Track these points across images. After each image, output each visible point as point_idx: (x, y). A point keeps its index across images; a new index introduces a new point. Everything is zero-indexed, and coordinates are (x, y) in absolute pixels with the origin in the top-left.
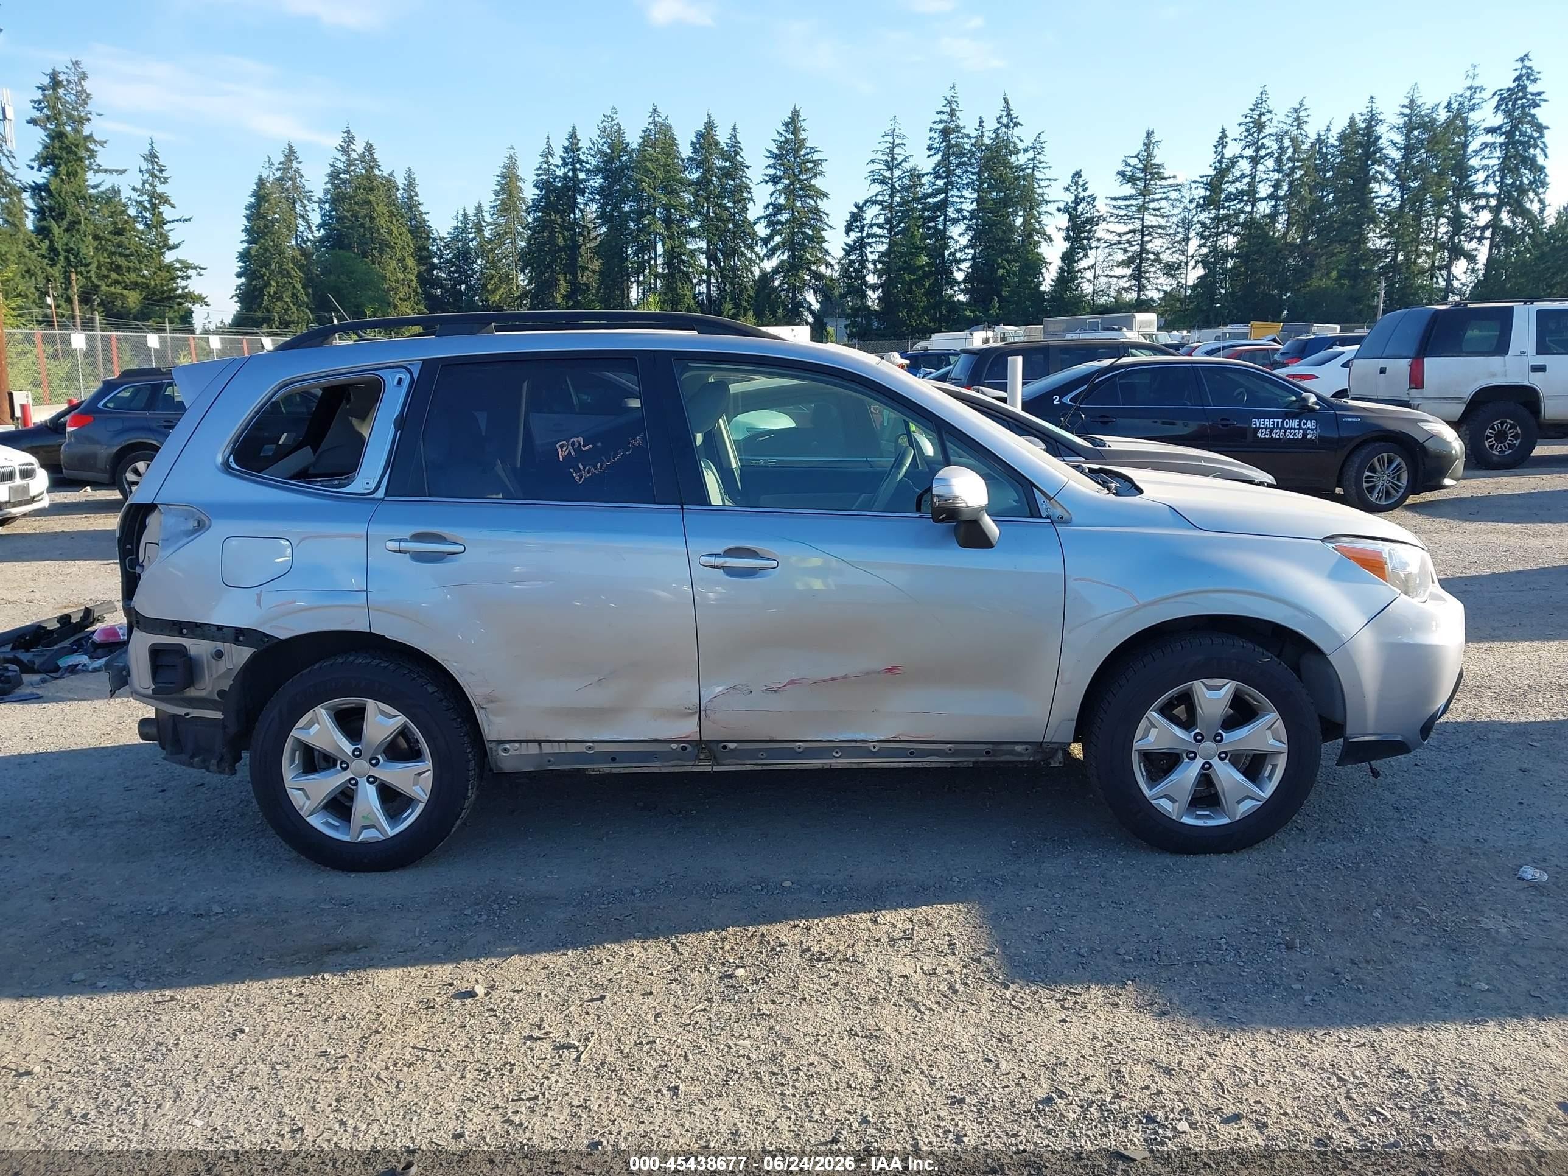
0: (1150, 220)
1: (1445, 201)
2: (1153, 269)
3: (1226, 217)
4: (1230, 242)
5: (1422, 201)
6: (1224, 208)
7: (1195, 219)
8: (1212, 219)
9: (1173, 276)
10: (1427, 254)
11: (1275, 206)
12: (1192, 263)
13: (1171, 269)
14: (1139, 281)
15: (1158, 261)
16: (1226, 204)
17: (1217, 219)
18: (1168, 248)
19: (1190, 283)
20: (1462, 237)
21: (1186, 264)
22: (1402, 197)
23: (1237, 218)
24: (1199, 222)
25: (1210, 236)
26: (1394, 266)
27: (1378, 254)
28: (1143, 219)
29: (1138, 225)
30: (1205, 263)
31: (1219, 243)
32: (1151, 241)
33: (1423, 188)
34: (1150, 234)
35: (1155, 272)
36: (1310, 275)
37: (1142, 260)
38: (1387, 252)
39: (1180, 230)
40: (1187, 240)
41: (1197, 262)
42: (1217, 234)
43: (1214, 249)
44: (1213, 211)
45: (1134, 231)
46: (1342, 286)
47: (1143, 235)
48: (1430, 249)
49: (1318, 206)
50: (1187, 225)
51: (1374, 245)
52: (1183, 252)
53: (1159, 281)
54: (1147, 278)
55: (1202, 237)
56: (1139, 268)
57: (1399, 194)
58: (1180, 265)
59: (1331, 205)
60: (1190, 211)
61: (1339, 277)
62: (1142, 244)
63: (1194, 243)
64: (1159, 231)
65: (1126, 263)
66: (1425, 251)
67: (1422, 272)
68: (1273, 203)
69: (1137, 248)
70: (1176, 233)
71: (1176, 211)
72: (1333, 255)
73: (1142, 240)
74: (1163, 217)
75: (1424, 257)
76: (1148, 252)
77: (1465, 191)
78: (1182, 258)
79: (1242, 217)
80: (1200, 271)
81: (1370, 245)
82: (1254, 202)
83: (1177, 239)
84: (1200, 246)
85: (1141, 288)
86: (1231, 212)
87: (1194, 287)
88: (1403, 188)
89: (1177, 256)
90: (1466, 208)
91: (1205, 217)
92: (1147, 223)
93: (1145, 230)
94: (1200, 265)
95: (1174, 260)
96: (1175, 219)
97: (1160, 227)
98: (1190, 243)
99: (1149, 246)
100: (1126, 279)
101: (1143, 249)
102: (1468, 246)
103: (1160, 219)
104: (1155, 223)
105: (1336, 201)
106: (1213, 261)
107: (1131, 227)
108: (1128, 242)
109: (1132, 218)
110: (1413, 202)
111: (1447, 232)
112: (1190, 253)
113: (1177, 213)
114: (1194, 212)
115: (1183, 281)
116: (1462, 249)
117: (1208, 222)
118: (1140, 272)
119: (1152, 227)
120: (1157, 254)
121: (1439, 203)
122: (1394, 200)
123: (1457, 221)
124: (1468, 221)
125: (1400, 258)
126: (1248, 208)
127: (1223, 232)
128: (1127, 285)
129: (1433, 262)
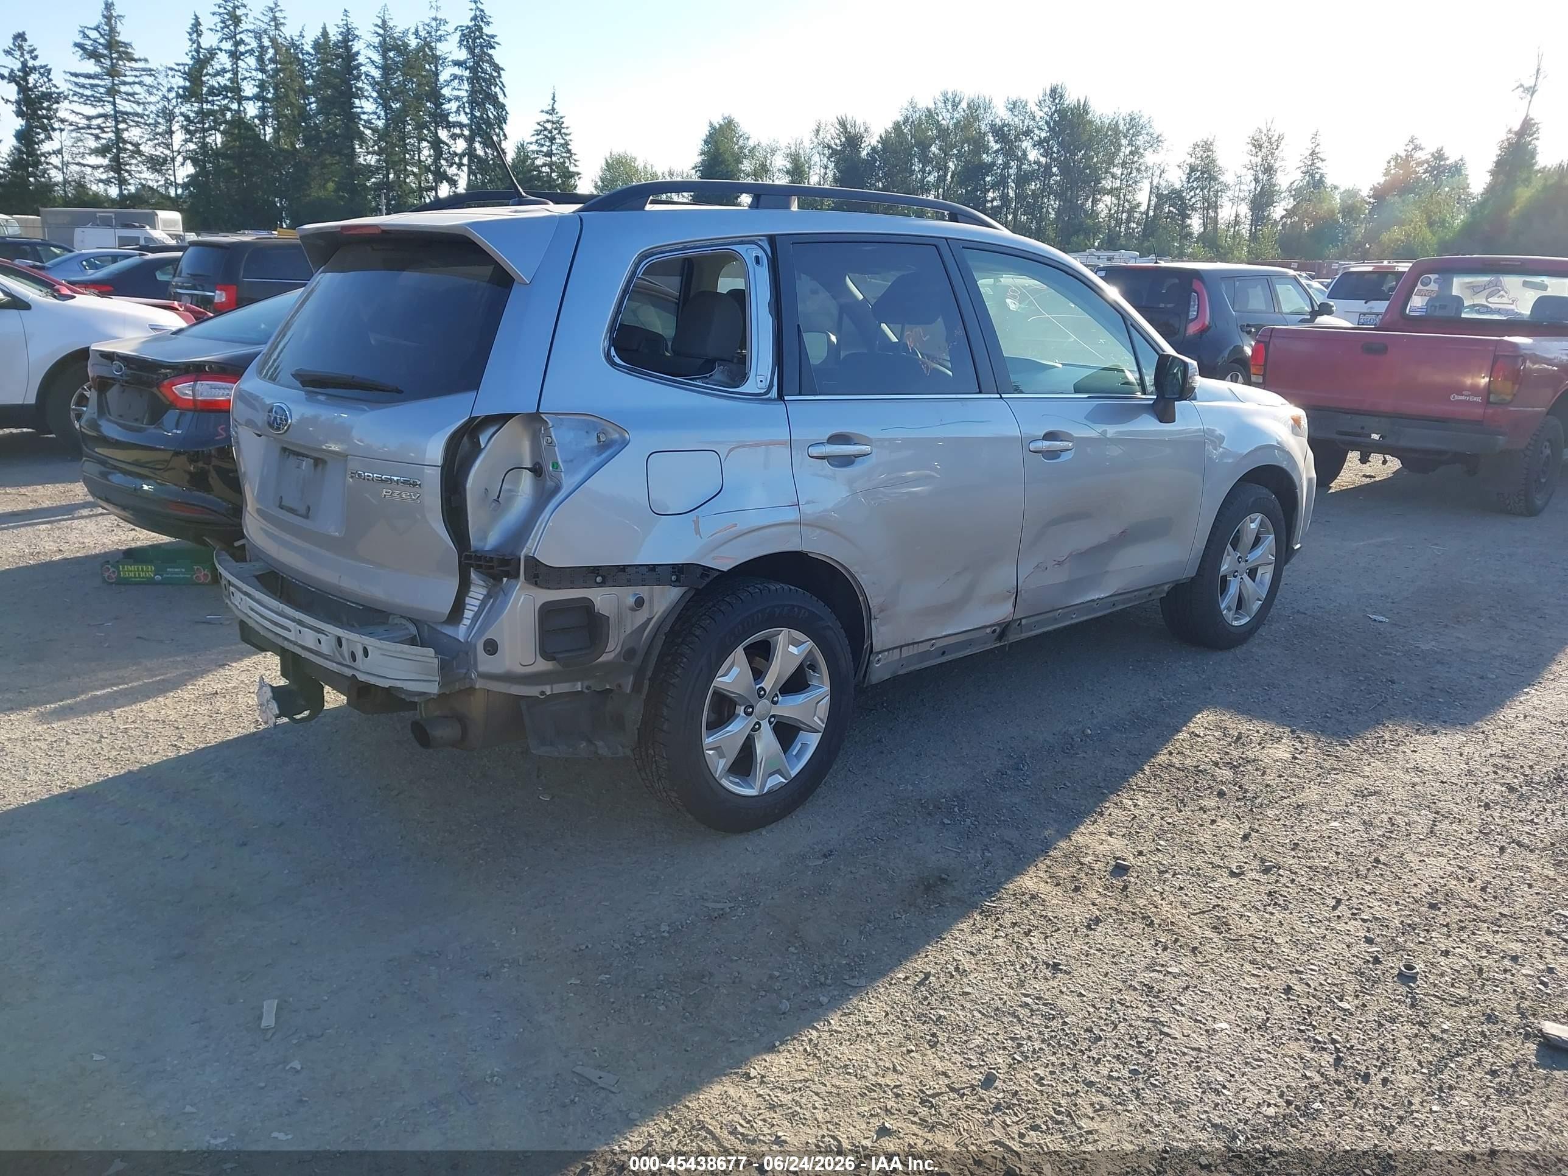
0: (124, 106)
1: (424, 125)
2: (134, 161)
3: (211, 113)
4: (216, 139)
5: (404, 122)
6: (207, 102)
7: (177, 111)
8: (197, 113)
9: (159, 171)
10: (414, 174)
11: (263, 108)
12: (180, 159)
13: (156, 164)
14: (119, 174)
15: (139, 153)
16: (210, 98)
17: (203, 114)
18: (150, 140)
19: (180, 181)
20: (443, 162)
21: (173, 159)
22: (386, 117)
23: (224, 115)
24: (182, 114)
25: (196, 131)
26: (385, 185)
27: (369, 170)
28: (114, 104)
29: (109, 109)
30: (195, 162)
31: (207, 140)
32: (127, 130)
33: (404, 110)
34: (124, 121)
35: (137, 165)
36: (308, 184)
37: (120, 150)
38: (378, 168)
39: (160, 120)
40: (171, 133)
41: (185, 158)
42: (204, 130)
43: (204, 145)
44: (196, 104)
45: (105, 116)
46: (342, 198)
47: (117, 122)
48: (416, 170)
49: (304, 115)
50: (170, 117)
51: (365, 160)
52: (168, 146)
53: (142, 176)
54: (127, 171)
55: (188, 131)
56: (116, 159)
57: (383, 113)
58: (165, 160)
59: (315, 115)
60: (169, 101)
61: (336, 191)
62: (118, 132)
63: (179, 137)
64: (136, 119)
65: (102, 151)
66: (412, 171)
67: (412, 191)
68: (260, 104)
69: (112, 135)
70: (156, 125)
71: (153, 99)
72: (324, 166)
73: (116, 127)
74: (139, 104)
75: (412, 177)
76: (125, 142)
77: (442, 119)
78: (167, 152)
79: (229, 115)
80: (190, 169)
81: (361, 160)
82: (240, 100)
83: (159, 130)
84: (186, 141)
85: (122, 182)
86: (216, 108)
87: (185, 186)
88: (386, 107)
89: (161, 149)
90: (443, 134)
91: (189, 109)
92: (120, 108)
93: (118, 116)
94: (188, 162)
95: (158, 153)
96: (153, 108)
97: (137, 114)
98: (174, 136)
99: (125, 135)
100: (102, 170)
101: (119, 139)
102: (452, 171)
103: (135, 106)
104: (129, 110)
105: (319, 112)
106: (201, 157)
107: (100, 110)
108: (99, 127)
109: (100, 100)
110: (396, 120)
111: (430, 156)
112: (176, 148)
113: (155, 103)
114: (174, 102)
115: (172, 178)
116: (445, 172)
117: (192, 115)
118: (119, 164)
119: (127, 113)
120: (137, 145)
121: (420, 126)
122: (379, 118)
123: (437, 144)
124: (446, 147)
125: (391, 176)
126: (235, 106)
127: (211, 128)
128: (104, 177)
129: (420, 183)
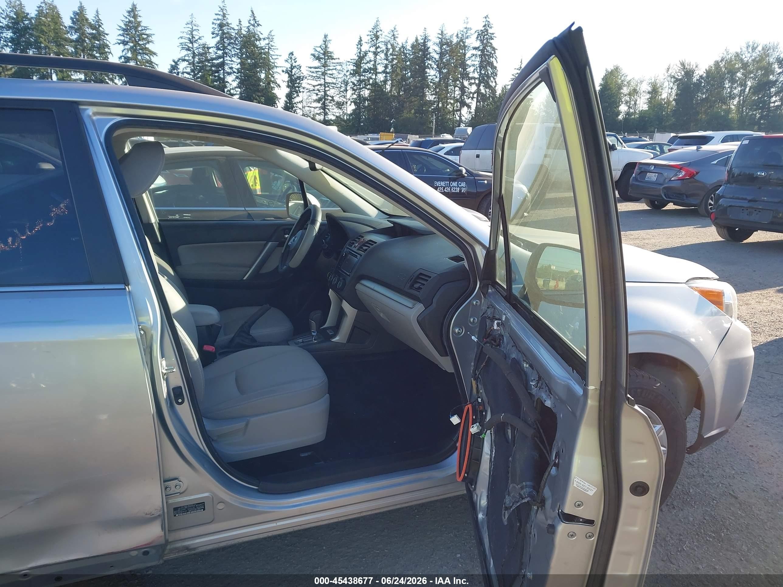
0: (328, 80)
1: (457, 80)
2: (331, 104)
3: (364, 80)
4: (366, 93)
5: (448, 79)
6: (362, 75)
7: (350, 81)
8: (357, 81)
9: (340, 108)
10: (451, 104)
11: (386, 77)
12: (349, 103)
13: (340, 105)
14: (324, 110)
15: (333, 100)
16: (364, 74)
17: (360, 81)
18: (338, 94)
19: (349, 113)
20: (465, 97)
21: (347, 103)
22: (440, 76)
23: (369, 81)
24: (351, 82)
25: (357, 89)
26: (437, 109)
27: (431, 103)
28: (324, 79)
29: (322, 82)
30: (355, 103)
31: (361, 93)
32: (329, 90)
33: (448, 73)
34: (328, 87)
35: (332, 106)
36: (403, 111)
37: (325, 99)
38: (435, 102)
39: (343, 85)
40: (346, 90)
41: (351, 102)
42: (360, 89)
43: (359, 96)
44: (358, 77)
45: (321, 85)
46: (417, 117)
47: (325, 87)
48: (452, 101)
49: (404, 79)
50: (346, 84)
51: (429, 98)
52: (345, 97)
53: (334, 111)
54: (328, 109)
55: (353, 90)
56: (324, 104)
57: (438, 75)
58: (343, 103)
59: (410, 78)
60: (347, 76)
61: (415, 113)
62: (325, 92)
63: (350, 92)
64: (333, 85)
65: (318, 101)
66: (450, 102)
67: (450, 112)
68: (385, 75)
69: (323, 93)
70: (341, 87)
71: (340, 76)
72: (411, 102)
73: (325, 89)
74: (334, 78)
75: (450, 105)
76: (328, 96)
77: (465, 76)
78: (344, 100)
79: (371, 81)
80: (353, 107)
81: (427, 98)
82: (376, 74)
83: (342, 90)
84: (352, 94)
85: (326, 114)
86: (366, 78)
87: (351, 115)
88: (440, 72)
89: (342, 98)
90: (466, 83)
91: (354, 79)
92: (327, 81)
93: (326, 85)
94: (353, 104)
95: (341, 100)
96: (340, 80)
97: (333, 83)
98: (348, 92)
99: (328, 93)
100: (318, 109)
101: (326, 94)
102: (468, 101)
103: (333, 79)
104: (331, 81)
105: (412, 76)
106: (359, 101)
107: (319, 82)
108: (318, 90)
109: (319, 78)
110: (444, 78)
111: (459, 94)
112: (348, 98)
113: (341, 77)
114: (349, 77)
115: (346, 111)
116: (465, 102)
117: (356, 82)
118: (325, 106)
119: (329, 83)
120: (332, 97)
121: (455, 80)
122: (436, 77)
123: (463, 89)
124: (467, 89)
125: (440, 105)
126: (374, 77)
127: (363, 88)
128: (319, 112)
129: (454, 108)
